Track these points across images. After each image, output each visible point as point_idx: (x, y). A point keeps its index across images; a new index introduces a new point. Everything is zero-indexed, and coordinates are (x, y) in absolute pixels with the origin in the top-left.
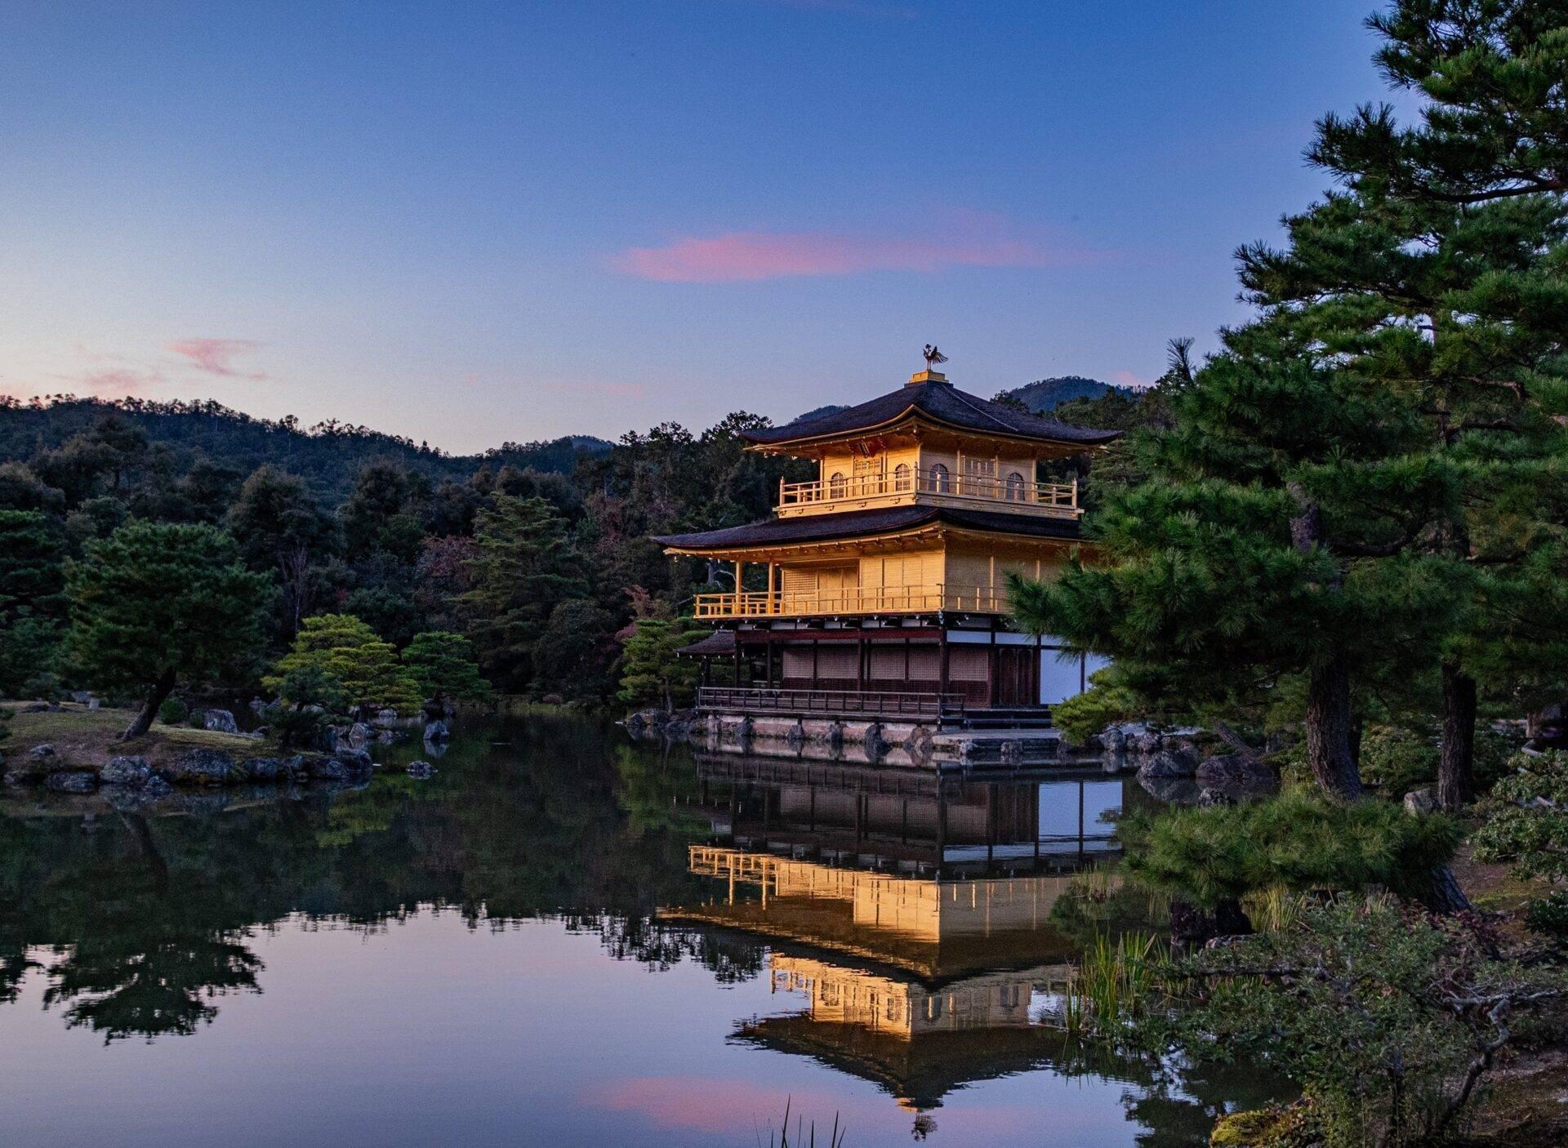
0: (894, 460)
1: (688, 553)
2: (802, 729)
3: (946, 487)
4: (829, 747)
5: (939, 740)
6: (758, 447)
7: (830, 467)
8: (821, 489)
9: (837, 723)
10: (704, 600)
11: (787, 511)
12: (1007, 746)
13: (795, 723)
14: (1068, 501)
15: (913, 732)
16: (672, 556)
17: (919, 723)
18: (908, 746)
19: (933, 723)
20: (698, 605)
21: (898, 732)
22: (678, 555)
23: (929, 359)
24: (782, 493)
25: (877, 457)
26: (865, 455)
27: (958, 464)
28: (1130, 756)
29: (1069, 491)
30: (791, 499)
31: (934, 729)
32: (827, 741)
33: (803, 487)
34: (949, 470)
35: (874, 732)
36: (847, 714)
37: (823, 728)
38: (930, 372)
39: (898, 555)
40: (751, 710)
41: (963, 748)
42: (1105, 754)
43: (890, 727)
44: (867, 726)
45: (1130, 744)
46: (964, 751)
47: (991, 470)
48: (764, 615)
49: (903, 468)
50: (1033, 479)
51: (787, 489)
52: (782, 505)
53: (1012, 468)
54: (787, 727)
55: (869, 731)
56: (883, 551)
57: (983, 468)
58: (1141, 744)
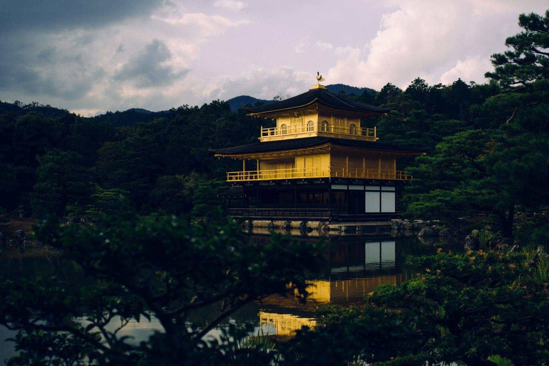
0: (307, 119)
1: (224, 156)
2: (273, 224)
3: (328, 129)
4: (285, 230)
5: (331, 226)
6: (252, 114)
7: (280, 122)
8: (277, 130)
9: (288, 221)
10: (230, 174)
11: (264, 139)
12: (358, 228)
13: (270, 222)
14: (373, 135)
15: (319, 224)
16: (218, 157)
17: (321, 220)
18: (318, 229)
19: (327, 220)
20: (228, 176)
21: (312, 224)
22: (220, 157)
23: (319, 80)
24: (262, 132)
25: (300, 118)
26: (295, 117)
27: (332, 121)
28: (402, 231)
29: (374, 131)
30: (265, 135)
31: (328, 223)
32: (284, 228)
33: (271, 130)
34: (329, 123)
35: (303, 224)
36: (292, 217)
37: (282, 223)
38: (319, 85)
39: (310, 156)
40: (252, 217)
41: (343, 229)
42: (392, 231)
43: (310, 222)
44: (300, 222)
45: (402, 227)
46: (343, 230)
47: (344, 123)
48: (257, 180)
49: (311, 123)
50: (359, 126)
51: (263, 131)
52: (262, 137)
53: (351, 122)
54: (267, 223)
55: (301, 224)
56: (304, 155)
57: (341, 122)
58: (406, 227)
